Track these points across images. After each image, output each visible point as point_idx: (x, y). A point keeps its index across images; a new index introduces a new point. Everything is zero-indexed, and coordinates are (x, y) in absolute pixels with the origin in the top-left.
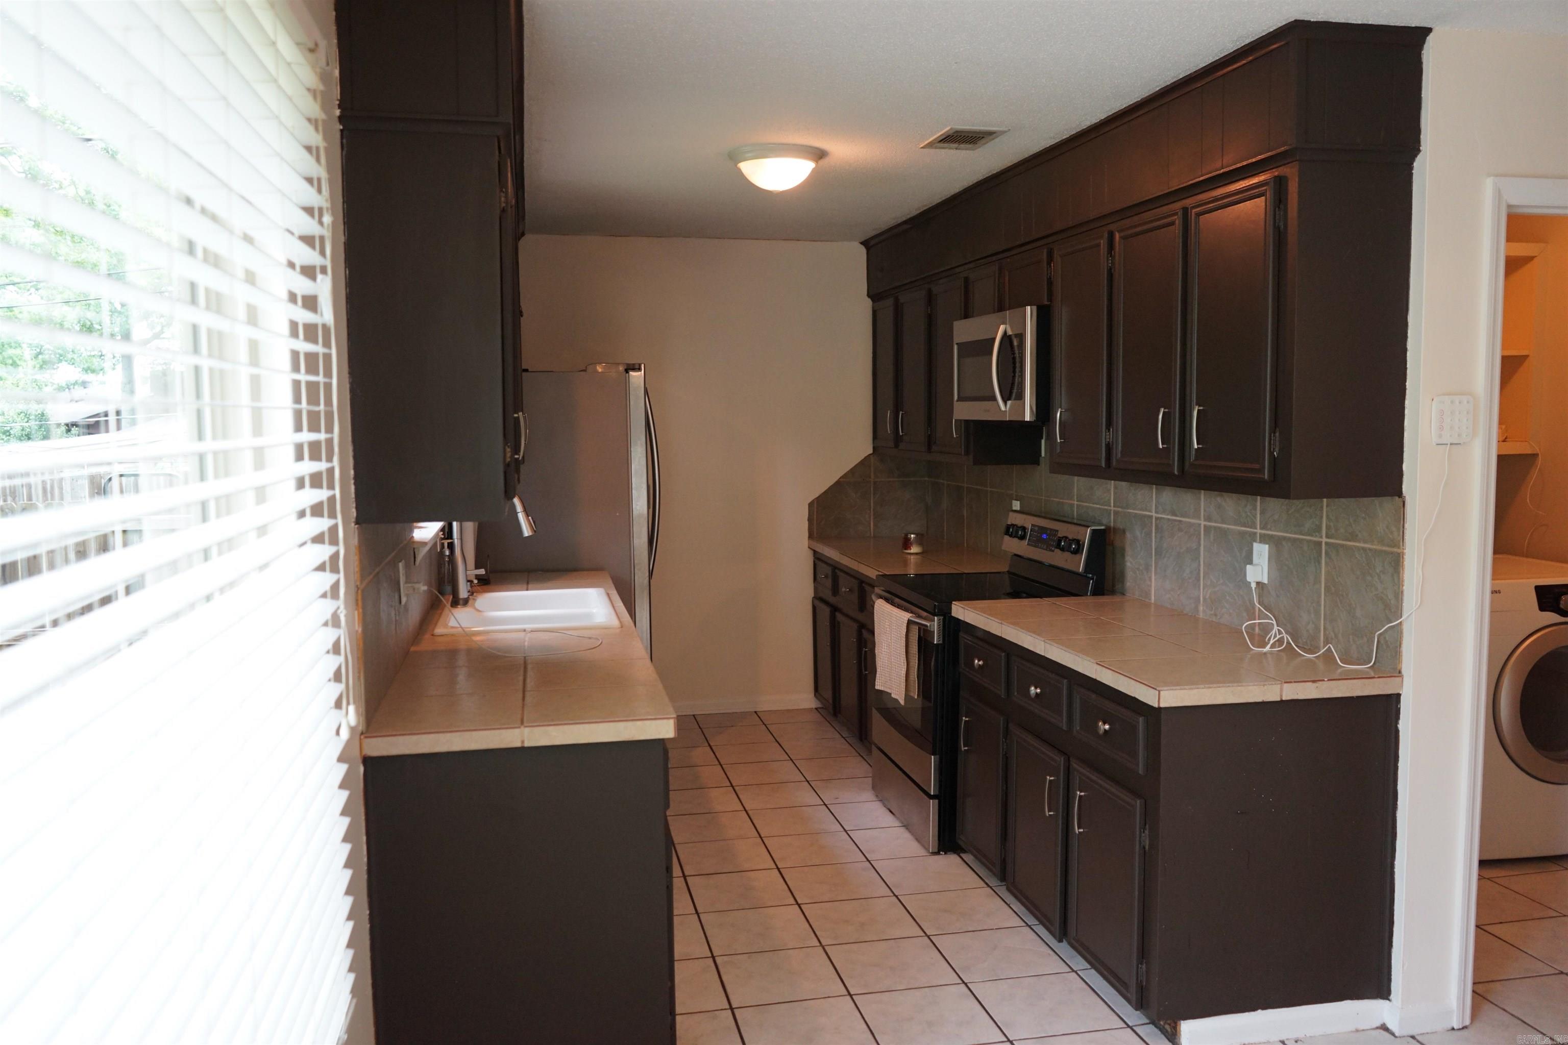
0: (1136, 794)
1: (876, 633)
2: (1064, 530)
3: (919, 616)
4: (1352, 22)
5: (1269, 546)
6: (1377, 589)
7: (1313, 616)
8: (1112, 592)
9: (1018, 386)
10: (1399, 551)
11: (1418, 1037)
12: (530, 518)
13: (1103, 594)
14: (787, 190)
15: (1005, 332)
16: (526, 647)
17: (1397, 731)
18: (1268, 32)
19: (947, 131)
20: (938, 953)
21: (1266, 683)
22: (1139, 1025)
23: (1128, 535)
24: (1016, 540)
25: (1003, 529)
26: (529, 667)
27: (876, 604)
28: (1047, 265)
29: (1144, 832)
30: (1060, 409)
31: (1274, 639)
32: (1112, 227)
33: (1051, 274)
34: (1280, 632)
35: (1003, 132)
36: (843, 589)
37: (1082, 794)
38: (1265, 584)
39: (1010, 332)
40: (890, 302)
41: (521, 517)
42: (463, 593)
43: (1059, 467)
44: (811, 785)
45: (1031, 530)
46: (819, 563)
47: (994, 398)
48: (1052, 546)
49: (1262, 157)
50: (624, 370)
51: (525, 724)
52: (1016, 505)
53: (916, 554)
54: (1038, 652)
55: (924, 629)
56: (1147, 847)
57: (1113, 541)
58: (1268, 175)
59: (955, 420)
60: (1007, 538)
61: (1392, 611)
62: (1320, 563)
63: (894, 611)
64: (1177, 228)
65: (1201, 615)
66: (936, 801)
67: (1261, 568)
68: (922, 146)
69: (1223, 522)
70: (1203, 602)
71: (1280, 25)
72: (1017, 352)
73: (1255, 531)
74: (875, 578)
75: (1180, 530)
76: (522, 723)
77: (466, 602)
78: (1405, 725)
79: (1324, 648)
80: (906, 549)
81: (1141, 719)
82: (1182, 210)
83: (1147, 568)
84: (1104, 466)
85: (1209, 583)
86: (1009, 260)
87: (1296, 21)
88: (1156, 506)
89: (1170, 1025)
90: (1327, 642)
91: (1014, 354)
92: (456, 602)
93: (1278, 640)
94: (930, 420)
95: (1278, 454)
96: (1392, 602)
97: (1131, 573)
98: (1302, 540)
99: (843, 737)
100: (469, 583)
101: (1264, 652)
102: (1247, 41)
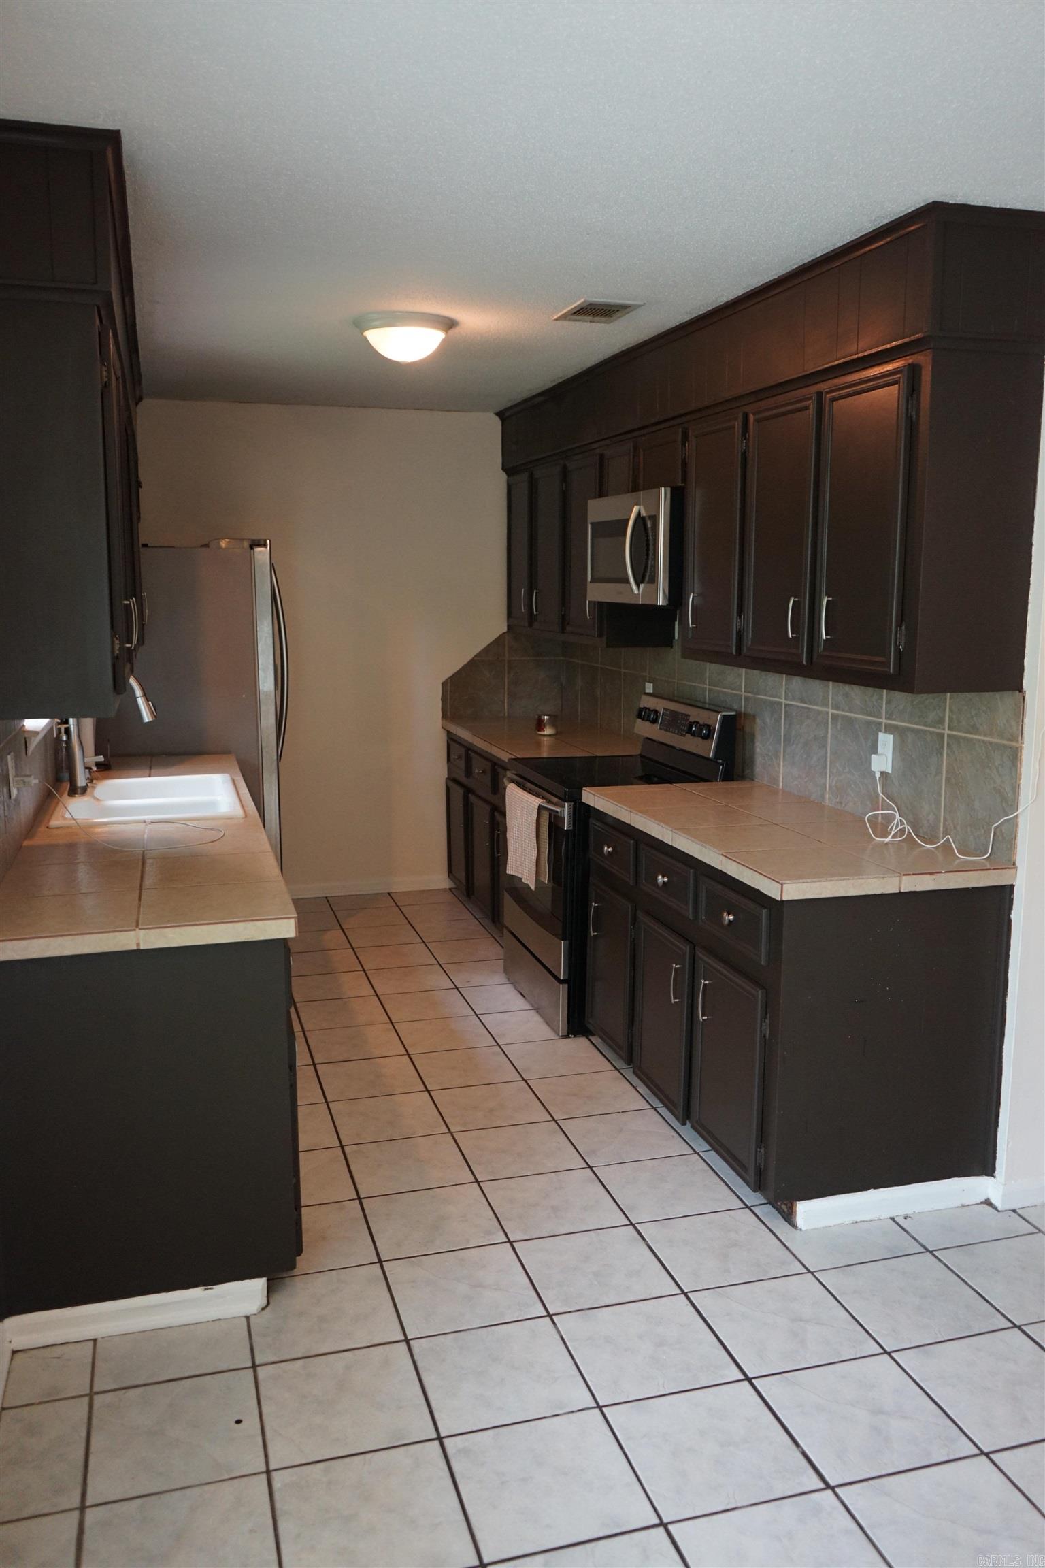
0: (757, 983)
1: (507, 815)
2: (696, 715)
3: (550, 802)
4: (991, 206)
5: (894, 736)
6: (995, 782)
7: (933, 806)
8: (742, 777)
9: (651, 569)
10: (1018, 745)
11: (1020, 1212)
12: (150, 703)
13: (733, 780)
14: (416, 362)
15: (639, 514)
16: (145, 841)
17: (1010, 921)
18: (906, 213)
19: (582, 303)
20: (564, 1136)
21: (886, 876)
22: (757, 1205)
23: (758, 721)
24: (648, 724)
25: (636, 712)
26: (149, 861)
27: (508, 788)
28: (682, 445)
29: (765, 1021)
30: (692, 594)
31: (895, 829)
32: (746, 409)
33: (686, 454)
34: (902, 823)
35: (640, 306)
36: (476, 771)
37: (707, 982)
38: (888, 773)
39: (643, 514)
40: (524, 477)
41: (141, 701)
42: (81, 781)
43: (691, 653)
44: (442, 968)
45: (663, 714)
46: (453, 745)
47: (627, 581)
48: (683, 730)
49: (897, 343)
50: (248, 546)
51: (140, 927)
52: (649, 688)
53: (550, 735)
54: (665, 841)
55: (554, 815)
56: (767, 1036)
57: (743, 727)
58: (903, 362)
59: (589, 602)
60: (639, 720)
61: (1010, 803)
62: (942, 754)
63: (524, 796)
64: (812, 412)
65: (827, 803)
66: (566, 986)
67: (884, 757)
68: (555, 317)
69: (851, 711)
70: (829, 790)
71: (918, 206)
72: (650, 534)
73: (881, 720)
74: (506, 760)
75: (808, 717)
76: (137, 926)
77: (84, 790)
78: (1018, 915)
79: (943, 839)
80: (539, 731)
81: (764, 911)
82: (816, 395)
83: (777, 756)
84: (734, 653)
85: (835, 771)
86: (643, 438)
87: (935, 203)
88: (785, 692)
89: (786, 1205)
90: (946, 833)
91: (647, 536)
92: (74, 791)
93: (900, 830)
94: (564, 600)
95: (904, 648)
96: (1009, 795)
97: (760, 759)
98: (926, 731)
99: (476, 918)
100: (87, 770)
101: (886, 842)
102: (885, 222)
